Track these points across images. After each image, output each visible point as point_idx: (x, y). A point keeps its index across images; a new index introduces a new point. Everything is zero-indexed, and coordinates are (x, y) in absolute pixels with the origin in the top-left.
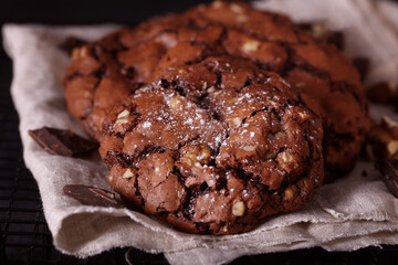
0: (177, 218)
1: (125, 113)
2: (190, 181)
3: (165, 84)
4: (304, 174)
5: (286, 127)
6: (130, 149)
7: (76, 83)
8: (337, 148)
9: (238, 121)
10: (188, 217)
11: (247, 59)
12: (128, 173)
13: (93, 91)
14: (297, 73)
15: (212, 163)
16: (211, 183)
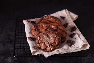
0: (45, 50)
1: (39, 37)
2: (46, 46)
3: (43, 33)
4: (59, 45)
5: (57, 39)
6: (40, 42)
7: (33, 31)
8: (63, 39)
9: (51, 38)
10: (46, 50)
11: (53, 28)
12: (39, 45)
13: (35, 32)
14: (58, 30)
15: (48, 44)
16: (48, 46)
